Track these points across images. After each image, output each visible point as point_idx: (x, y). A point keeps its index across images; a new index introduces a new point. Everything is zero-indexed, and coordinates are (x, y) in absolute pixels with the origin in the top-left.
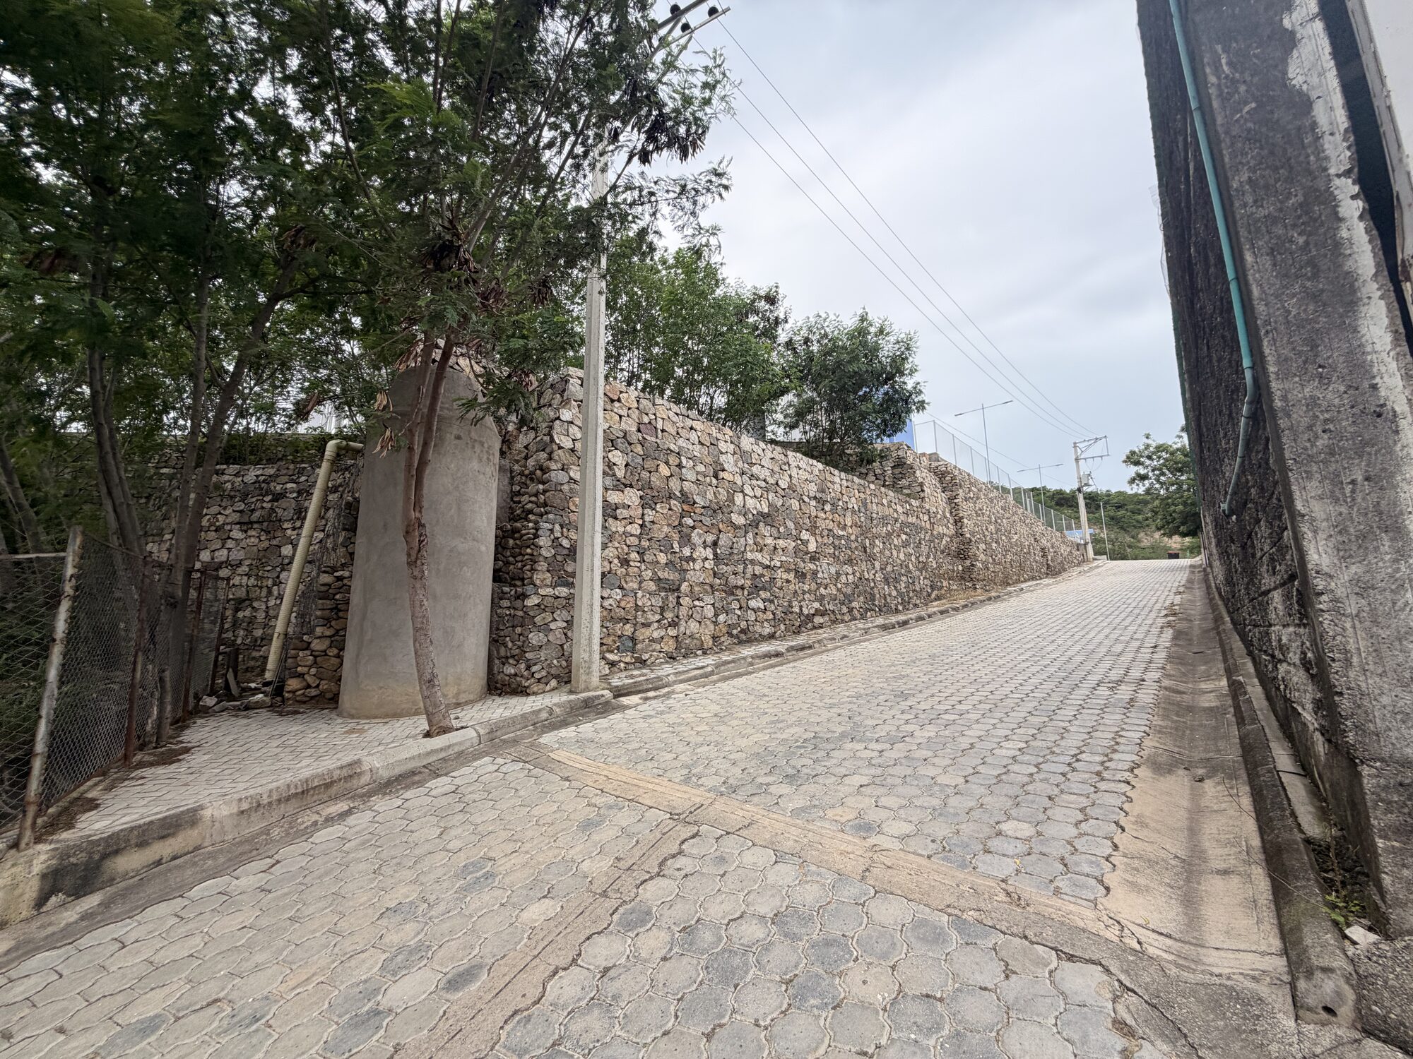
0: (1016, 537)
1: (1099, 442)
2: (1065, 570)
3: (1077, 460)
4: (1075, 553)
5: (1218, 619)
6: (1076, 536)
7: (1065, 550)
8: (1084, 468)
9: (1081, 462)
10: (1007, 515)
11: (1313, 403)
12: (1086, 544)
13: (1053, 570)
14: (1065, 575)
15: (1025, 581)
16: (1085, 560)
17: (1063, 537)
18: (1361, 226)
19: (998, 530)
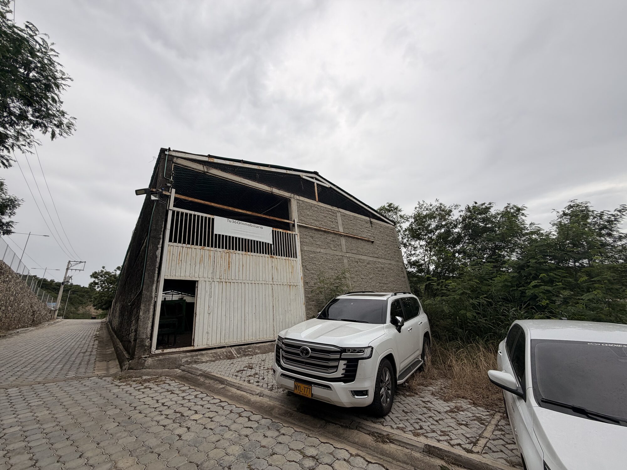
0: (23, 304)
1: (81, 264)
2: (40, 323)
3: (67, 269)
4: (49, 314)
5: (112, 337)
6: (52, 306)
7: (44, 312)
8: (70, 273)
9: (69, 271)
10: (22, 292)
11: (146, 294)
12: (56, 310)
13: (35, 323)
14: (40, 326)
15: (19, 328)
16: (52, 319)
17: (45, 305)
18: (156, 275)
19: (15, 300)
